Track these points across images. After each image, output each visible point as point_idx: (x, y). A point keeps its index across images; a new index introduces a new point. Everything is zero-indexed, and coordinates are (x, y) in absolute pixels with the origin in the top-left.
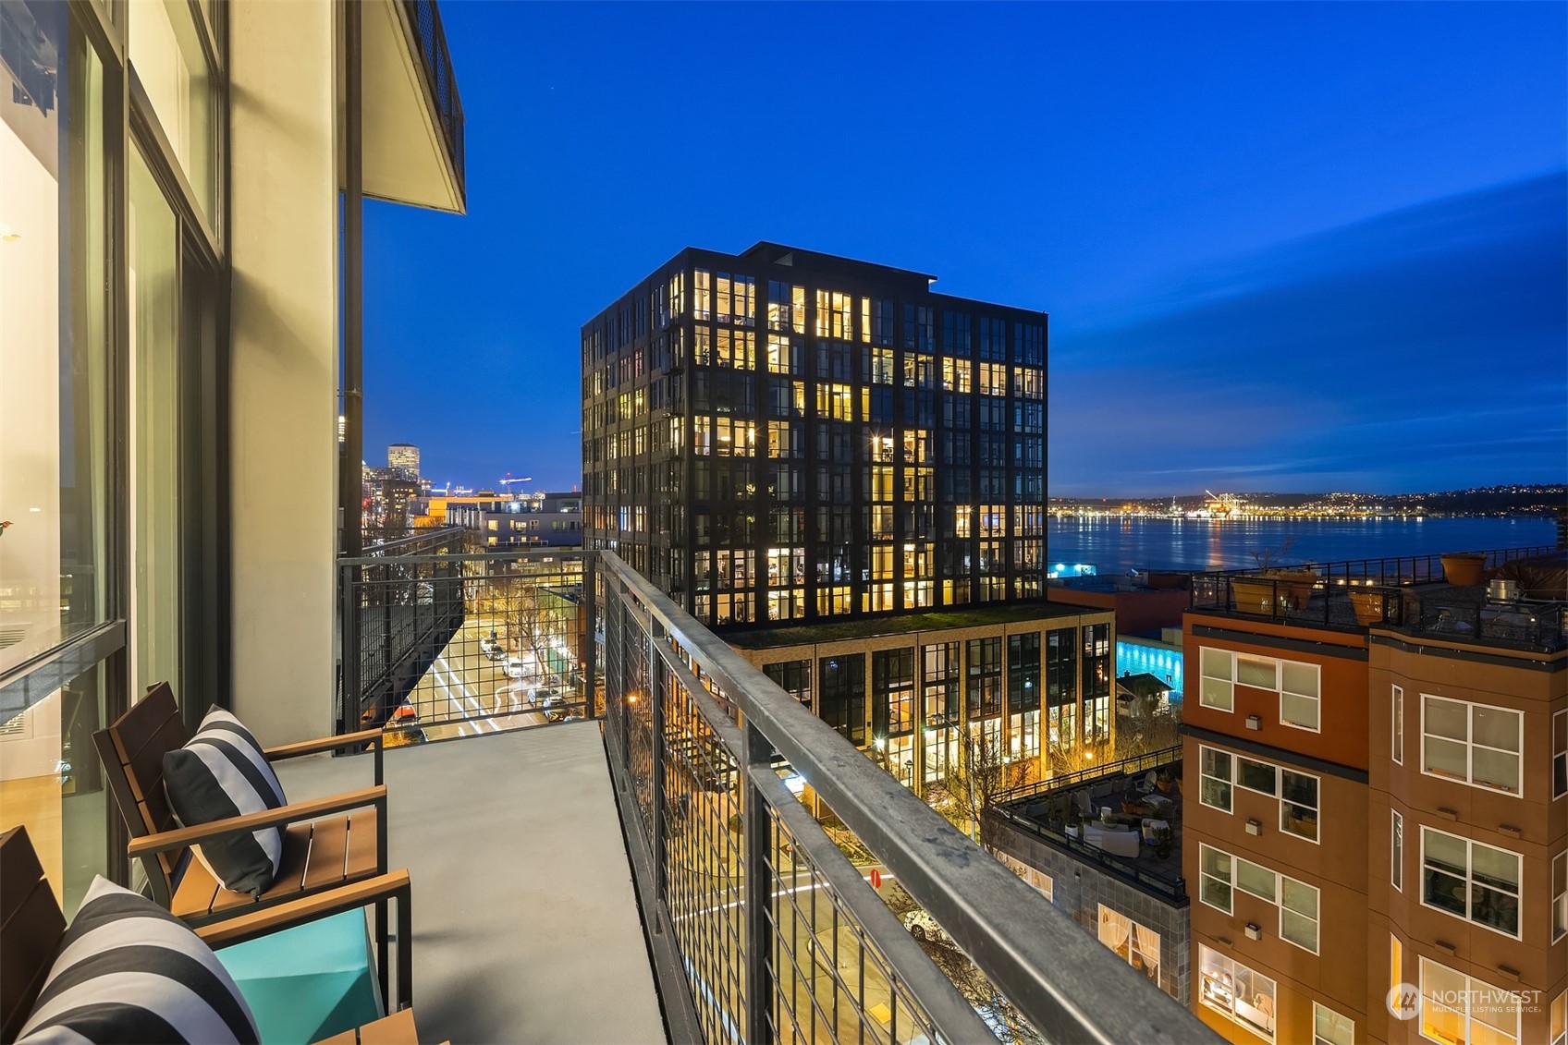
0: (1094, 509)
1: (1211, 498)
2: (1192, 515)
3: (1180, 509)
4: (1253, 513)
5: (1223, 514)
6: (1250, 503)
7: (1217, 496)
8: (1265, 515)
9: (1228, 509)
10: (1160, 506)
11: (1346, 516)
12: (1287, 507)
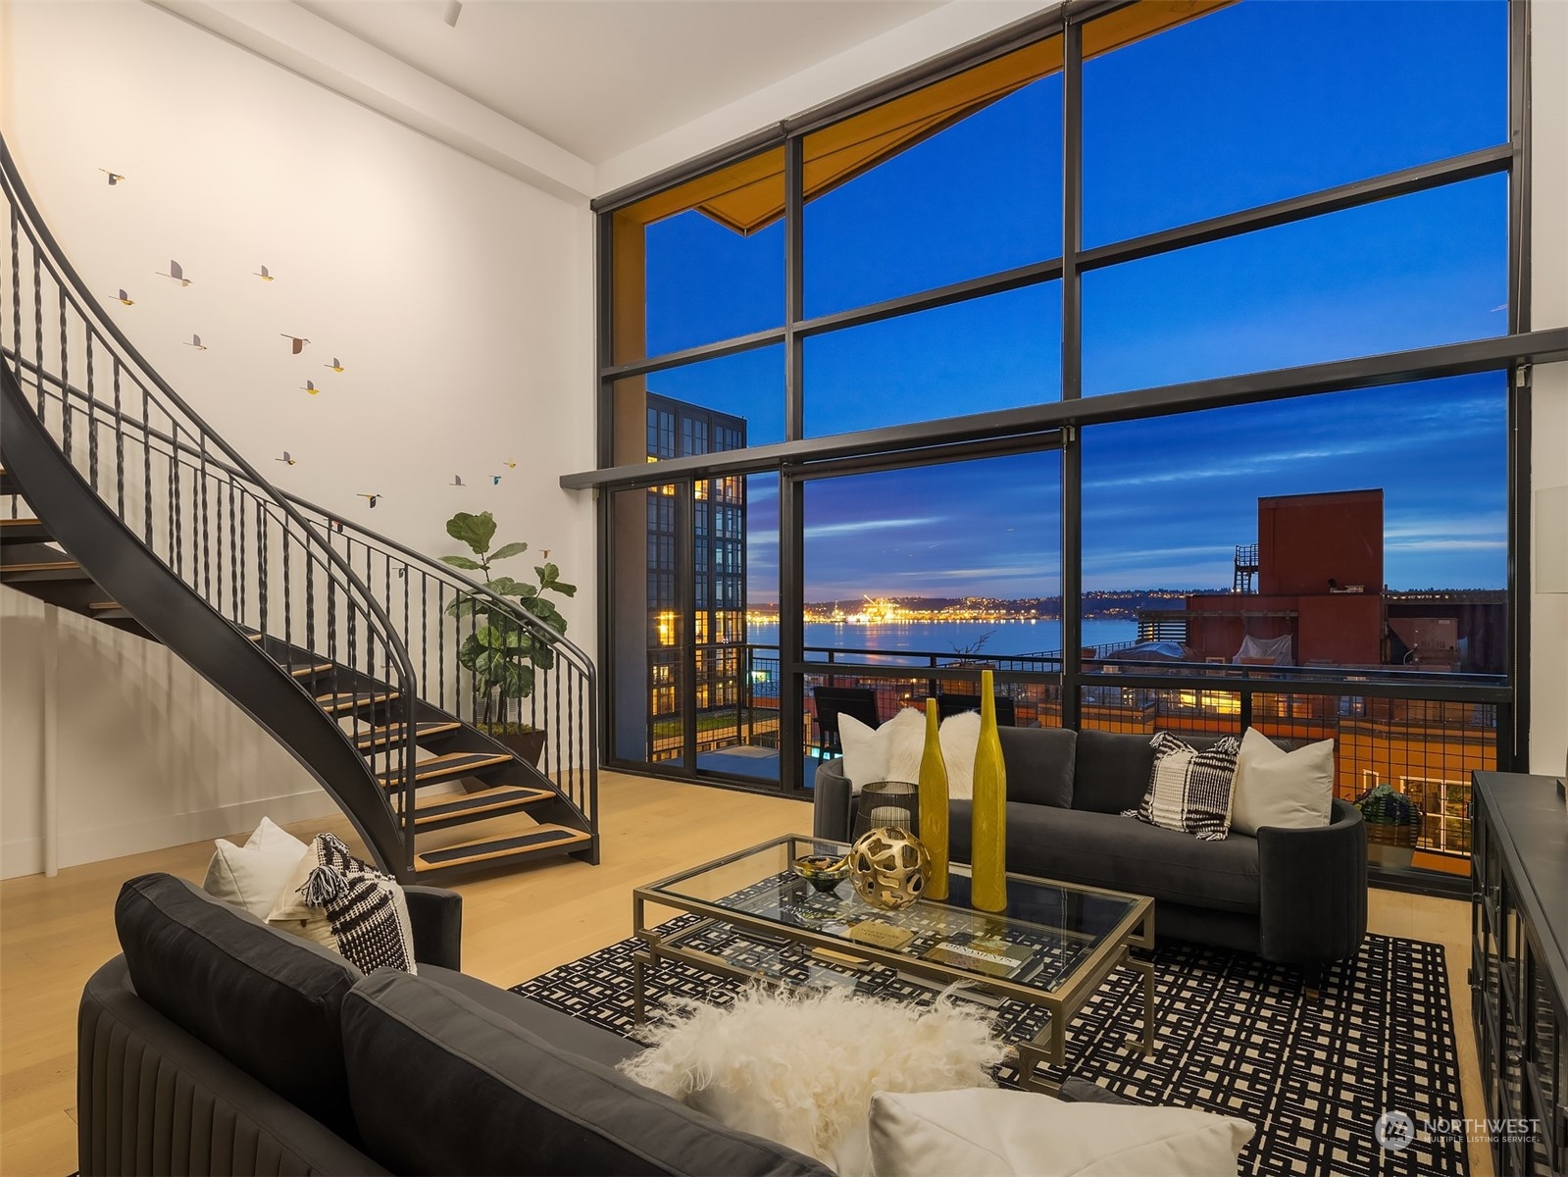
0: (762, 613)
1: (868, 602)
2: (852, 619)
3: (842, 613)
4: (902, 617)
5: (880, 618)
6: (901, 607)
7: (874, 600)
8: (913, 619)
9: (883, 613)
10: (822, 611)
11: (978, 619)
12: (932, 611)
